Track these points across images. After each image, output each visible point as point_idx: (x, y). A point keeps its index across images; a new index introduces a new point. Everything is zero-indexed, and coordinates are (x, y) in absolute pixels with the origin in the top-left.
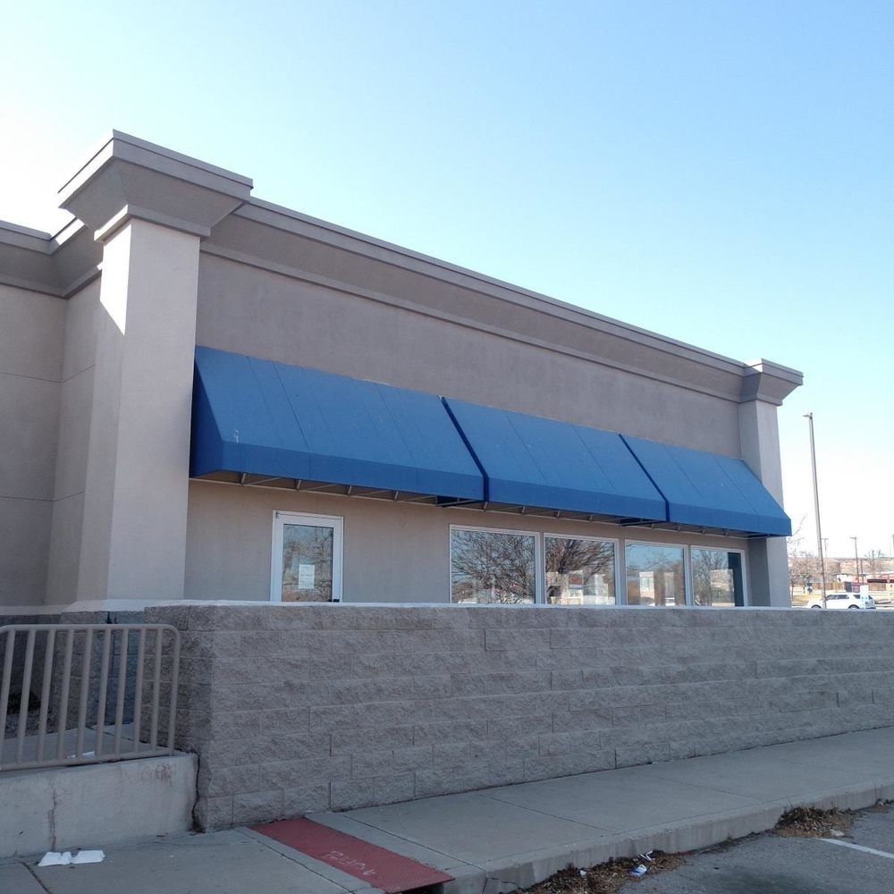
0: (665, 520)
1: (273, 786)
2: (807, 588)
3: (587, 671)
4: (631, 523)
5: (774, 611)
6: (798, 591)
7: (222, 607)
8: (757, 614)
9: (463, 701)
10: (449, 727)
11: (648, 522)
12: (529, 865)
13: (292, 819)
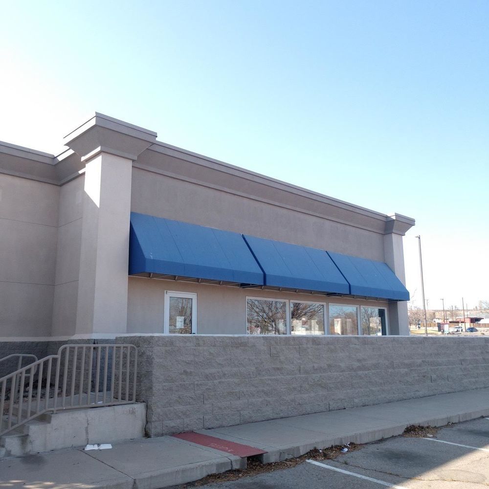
0: (348, 293)
1: (179, 417)
2: (417, 326)
3: (316, 366)
4: (332, 295)
5: (401, 337)
6: (413, 328)
7: (157, 337)
8: (394, 339)
9: (261, 379)
10: (255, 391)
11: (340, 295)
12: (298, 448)
13: (188, 432)
